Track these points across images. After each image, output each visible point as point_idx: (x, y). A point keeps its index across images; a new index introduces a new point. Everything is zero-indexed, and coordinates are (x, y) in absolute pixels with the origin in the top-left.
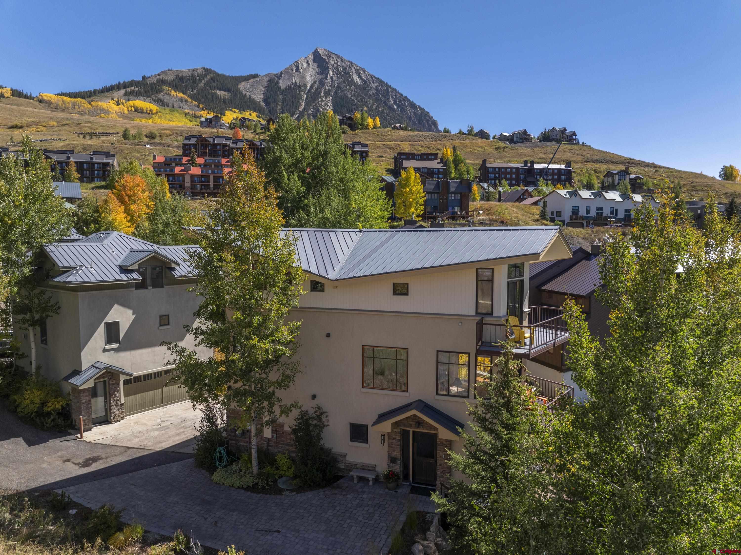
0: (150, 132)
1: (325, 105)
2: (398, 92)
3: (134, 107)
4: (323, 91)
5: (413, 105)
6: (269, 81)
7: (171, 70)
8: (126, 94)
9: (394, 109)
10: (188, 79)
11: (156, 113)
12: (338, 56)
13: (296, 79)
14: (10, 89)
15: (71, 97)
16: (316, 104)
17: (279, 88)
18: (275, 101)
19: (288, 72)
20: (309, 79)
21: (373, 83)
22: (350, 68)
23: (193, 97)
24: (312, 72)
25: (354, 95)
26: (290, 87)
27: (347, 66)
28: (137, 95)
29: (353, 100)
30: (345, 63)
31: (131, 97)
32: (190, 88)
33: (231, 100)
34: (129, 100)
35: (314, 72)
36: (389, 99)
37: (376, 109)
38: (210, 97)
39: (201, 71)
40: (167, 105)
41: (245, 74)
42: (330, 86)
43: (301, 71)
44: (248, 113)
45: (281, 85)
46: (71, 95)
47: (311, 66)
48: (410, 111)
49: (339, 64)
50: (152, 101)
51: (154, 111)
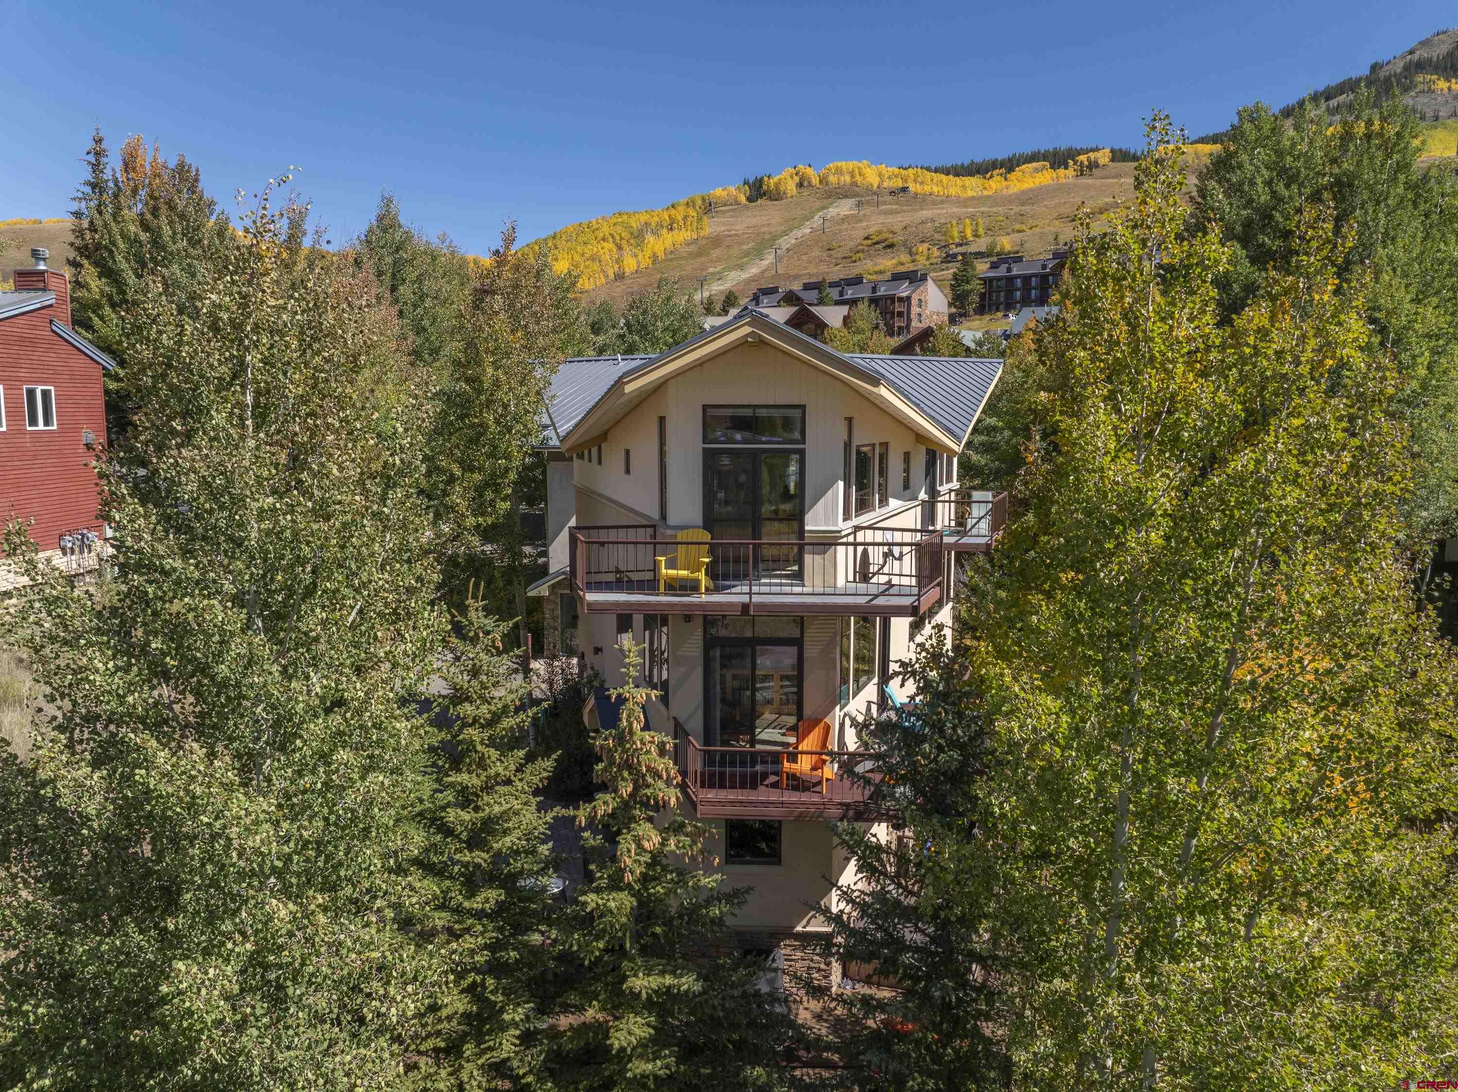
7: (1444, 33)
40: (1422, 118)
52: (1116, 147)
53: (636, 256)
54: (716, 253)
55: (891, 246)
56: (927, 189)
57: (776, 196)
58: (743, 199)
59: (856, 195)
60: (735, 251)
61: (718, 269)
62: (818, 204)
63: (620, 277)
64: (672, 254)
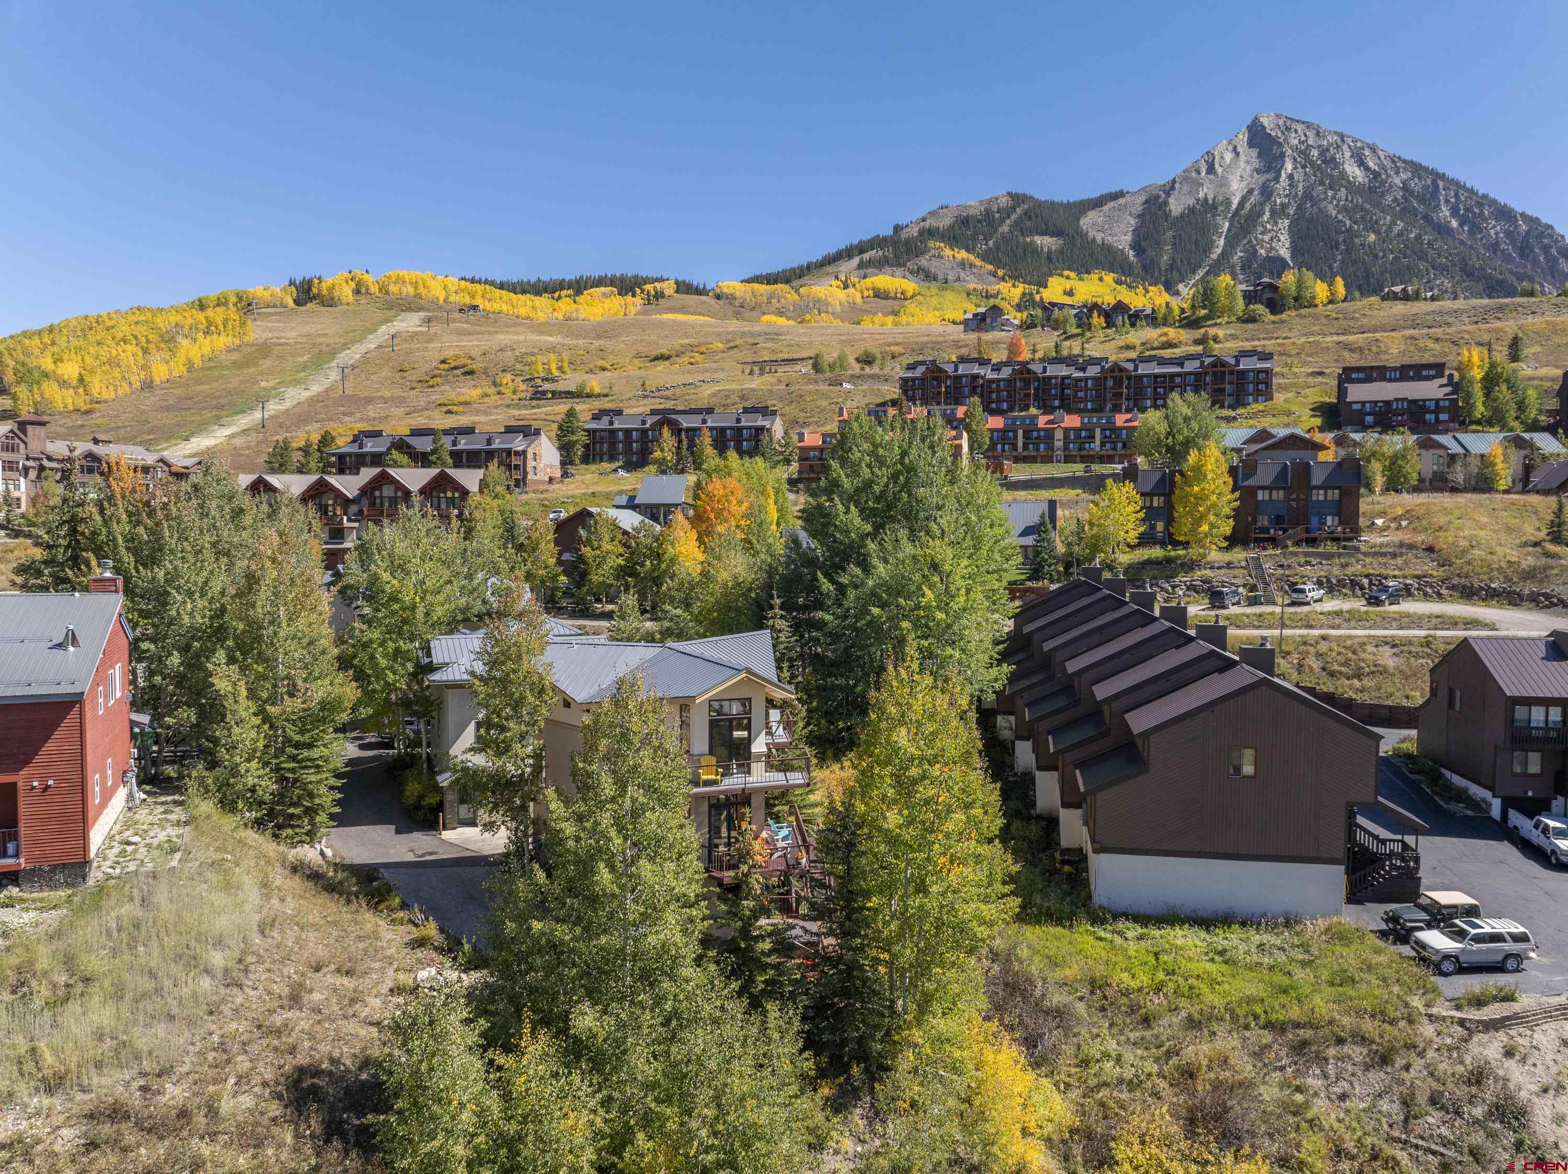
0: (866, 352)
1: (1272, 239)
2: (1464, 187)
3: (873, 289)
4: (1267, 208)
5: (1505, 214)
6: (1146, 202)
7: (947, 207)
8: (861, 266)
9: (1449, 231)
10: (979, 221)
11: (912, 297)
12: (1308, 125)
13: (1207, 191)
14: (672, 282)
15: (769, 283)
16: (1250, 241)
17: (1167, 215)
18: (1159, 244)
19: (1189, 178)
20: (1237, 187)
21: (1397, 173)
22: (1338, 147)
23: (985, 257)
24: (1244, 169)
25: (1345, 209)
26: (1192, 210)
27: (1331, 145)
28: (879, 264)
29: (1341, 221)
30: (1325, 137)
31: (869, 270)
32: (981, 237)
33: (1062, 252)
34: (865, 278)
35: (1248, 168)
36: (1438, 206)
37: (1400, 234)
38: (1020, 252)
39: (1004, 201)
40: (935, 279)
41: (1094, 194)
42: (1287, 196)
43: (1219, 170)
44: (1097, 276)
45: (1173, 208)
46: (770, 279)
47: (1243, 158)
48: (1495, 229)
49: (1310, 142)
50: (907, 274)
51: (909, 294)
52: (680, 279)
53: (167, 362)
54: (266, 364)
55: (471, 373)
56: (496, 306)
57: (329, 301)
58: (291, 303)
59: (420, 309)
60: (289, 365)
61: (271, 384)
62: (379, 315)
63: (148, 385)
64: (212, 362)
